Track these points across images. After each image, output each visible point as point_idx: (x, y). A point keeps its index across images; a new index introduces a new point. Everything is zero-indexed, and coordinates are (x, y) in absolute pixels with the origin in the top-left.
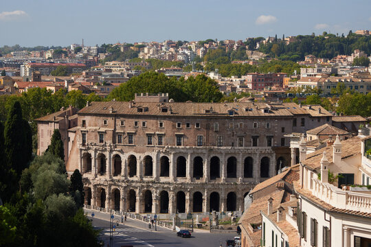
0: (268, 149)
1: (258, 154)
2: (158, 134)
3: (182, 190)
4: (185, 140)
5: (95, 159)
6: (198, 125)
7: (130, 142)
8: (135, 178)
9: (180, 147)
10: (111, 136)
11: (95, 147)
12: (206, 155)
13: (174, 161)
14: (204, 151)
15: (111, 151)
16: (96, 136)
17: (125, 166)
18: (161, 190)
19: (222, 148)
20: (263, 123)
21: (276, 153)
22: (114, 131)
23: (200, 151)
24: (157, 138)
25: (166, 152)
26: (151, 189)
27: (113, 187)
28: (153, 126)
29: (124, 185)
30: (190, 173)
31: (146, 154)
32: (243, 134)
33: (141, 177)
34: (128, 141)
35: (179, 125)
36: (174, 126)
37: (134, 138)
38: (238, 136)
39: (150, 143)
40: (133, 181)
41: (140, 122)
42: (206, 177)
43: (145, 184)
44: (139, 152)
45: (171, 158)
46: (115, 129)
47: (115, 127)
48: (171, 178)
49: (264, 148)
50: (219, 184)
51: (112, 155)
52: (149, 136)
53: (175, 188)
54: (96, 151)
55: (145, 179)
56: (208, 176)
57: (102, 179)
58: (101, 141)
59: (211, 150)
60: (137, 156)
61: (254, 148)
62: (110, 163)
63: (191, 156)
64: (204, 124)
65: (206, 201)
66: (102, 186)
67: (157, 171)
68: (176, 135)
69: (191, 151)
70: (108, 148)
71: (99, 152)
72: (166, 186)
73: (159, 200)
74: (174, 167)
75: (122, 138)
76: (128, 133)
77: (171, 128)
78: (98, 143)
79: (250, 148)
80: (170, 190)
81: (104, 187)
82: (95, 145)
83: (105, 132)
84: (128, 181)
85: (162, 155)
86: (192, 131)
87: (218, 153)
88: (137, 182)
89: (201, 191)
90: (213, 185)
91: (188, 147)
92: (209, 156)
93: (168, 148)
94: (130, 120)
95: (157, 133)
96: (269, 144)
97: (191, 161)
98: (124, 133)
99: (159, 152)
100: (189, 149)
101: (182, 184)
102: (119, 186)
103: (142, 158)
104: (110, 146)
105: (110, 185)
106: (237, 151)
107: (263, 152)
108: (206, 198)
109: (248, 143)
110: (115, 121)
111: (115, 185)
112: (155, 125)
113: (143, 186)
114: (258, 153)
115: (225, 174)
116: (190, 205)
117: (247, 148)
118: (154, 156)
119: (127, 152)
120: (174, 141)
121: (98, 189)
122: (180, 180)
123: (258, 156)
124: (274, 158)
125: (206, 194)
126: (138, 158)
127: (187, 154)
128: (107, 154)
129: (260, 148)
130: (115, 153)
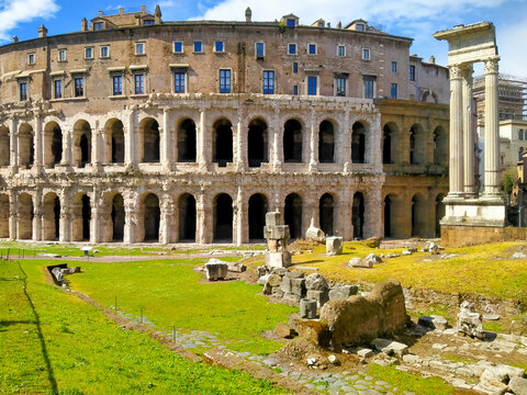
0: (366, 104)
1: (347, 113)
2: (134, 70)
3: (189, 191)
4: (193, 79)
5: (15, 137)
6: (219, 46)
7: (79, 92)
8: (88, 169)
9: (181, 95)
10: (41, 83)
11: (13, 111)
12: (240, 113)
13: (168, 127)
14: (235, 104)
15: (42, 117)
16: (14, 87)
17: (69, 144)
18: (143, 191)
19: (272, 97)
20: (357, 49)
21: (383, 114)
22: (46, 74)
23: (225, 104)
24: (132, 79)
25: (152, 109)
26: (120, 190)
27: (46, 191)
28: (123, 52)
29: (64, 183)
30: (205, 153)
31: (111, 115)
32: (315, 68)
33: (100, 165)
34: (73, 92)
35: (178, 47)
36: (167, 50)
37: (85, 84)
38: (307, 72)
39: (117, 92)
40: (82, 176)
41: (98, 47)
42: (239, 160)
43: (107, 180)
44: (96, 113)
45: (163, 121)
46: (49, 69)
47: (49, 65)
48: (162, 166)
49: (359, 100)
50: (268, 175)
51: (44, 125)
52: (116, 75)
53: (173, 187)
54: (16, 119)
55: (108, 170)
56: (243, 158)
57: (25, 176)
58: (23, 97)
59: (249, 102)
60: (92, 120)
61: (340, 99)
62: (40, 140)
63: (206, 117)
64: (234, 43)
65: (240, 212)
66: (26, 191)
67: (134, 150)
68: (172, 68)
69: (207, 105)
70: (35, 109)
71: (21, 122)
72: (153, 181)
73: (139, 214)
74: (169, 141)
75: (62, 87)
76: (73, 74)
77: (160, 53)
78: (18, 103)
79: (332, 99)
80: (162, 191)
81: (30, 193)
82: (13, 107)
83: (30, 78)
84: (72, 175)
85: (142, 116)
86: (207, 59)
87: (266, 110)
88: (91, 176)
89: (229, 191)
90: (255, 176)
91: (198, 95)
92: (245, 116)
93: (155, 98)
94: (77, 46)
95: (132, 67)
96: (369, 94)
97: (206, 126)
98: (65, 75)
99: (136, 110)
100: (202, 98)
101: (187, 175)
102: (55, 187)
103: (102, 126)
104: (39, 105)
105: (41, 187)
106: (303, 107)
107: (358, 108)
108: (239, 207)
109: (328, 89)
110: (49, 54)
111: (48, 185)
112: (127, 52)
113: (104, 185)
114: (347, 109)
115: (279, 153)
116: (205, 223)
117: (326, 98)
118: (125, 117)
119: (71, 116)
120: (167, 83)
121: (20, 196)
122: (184, 168)
123: (347, 118)
124: (379, 123)
125: (239, 198)
126: (93, 126)
127: (197, 111)
128: (34, 123)
129: (352, 100)
130: (48, 119)
